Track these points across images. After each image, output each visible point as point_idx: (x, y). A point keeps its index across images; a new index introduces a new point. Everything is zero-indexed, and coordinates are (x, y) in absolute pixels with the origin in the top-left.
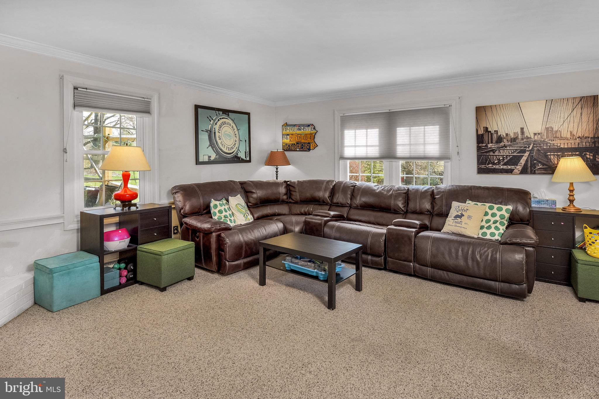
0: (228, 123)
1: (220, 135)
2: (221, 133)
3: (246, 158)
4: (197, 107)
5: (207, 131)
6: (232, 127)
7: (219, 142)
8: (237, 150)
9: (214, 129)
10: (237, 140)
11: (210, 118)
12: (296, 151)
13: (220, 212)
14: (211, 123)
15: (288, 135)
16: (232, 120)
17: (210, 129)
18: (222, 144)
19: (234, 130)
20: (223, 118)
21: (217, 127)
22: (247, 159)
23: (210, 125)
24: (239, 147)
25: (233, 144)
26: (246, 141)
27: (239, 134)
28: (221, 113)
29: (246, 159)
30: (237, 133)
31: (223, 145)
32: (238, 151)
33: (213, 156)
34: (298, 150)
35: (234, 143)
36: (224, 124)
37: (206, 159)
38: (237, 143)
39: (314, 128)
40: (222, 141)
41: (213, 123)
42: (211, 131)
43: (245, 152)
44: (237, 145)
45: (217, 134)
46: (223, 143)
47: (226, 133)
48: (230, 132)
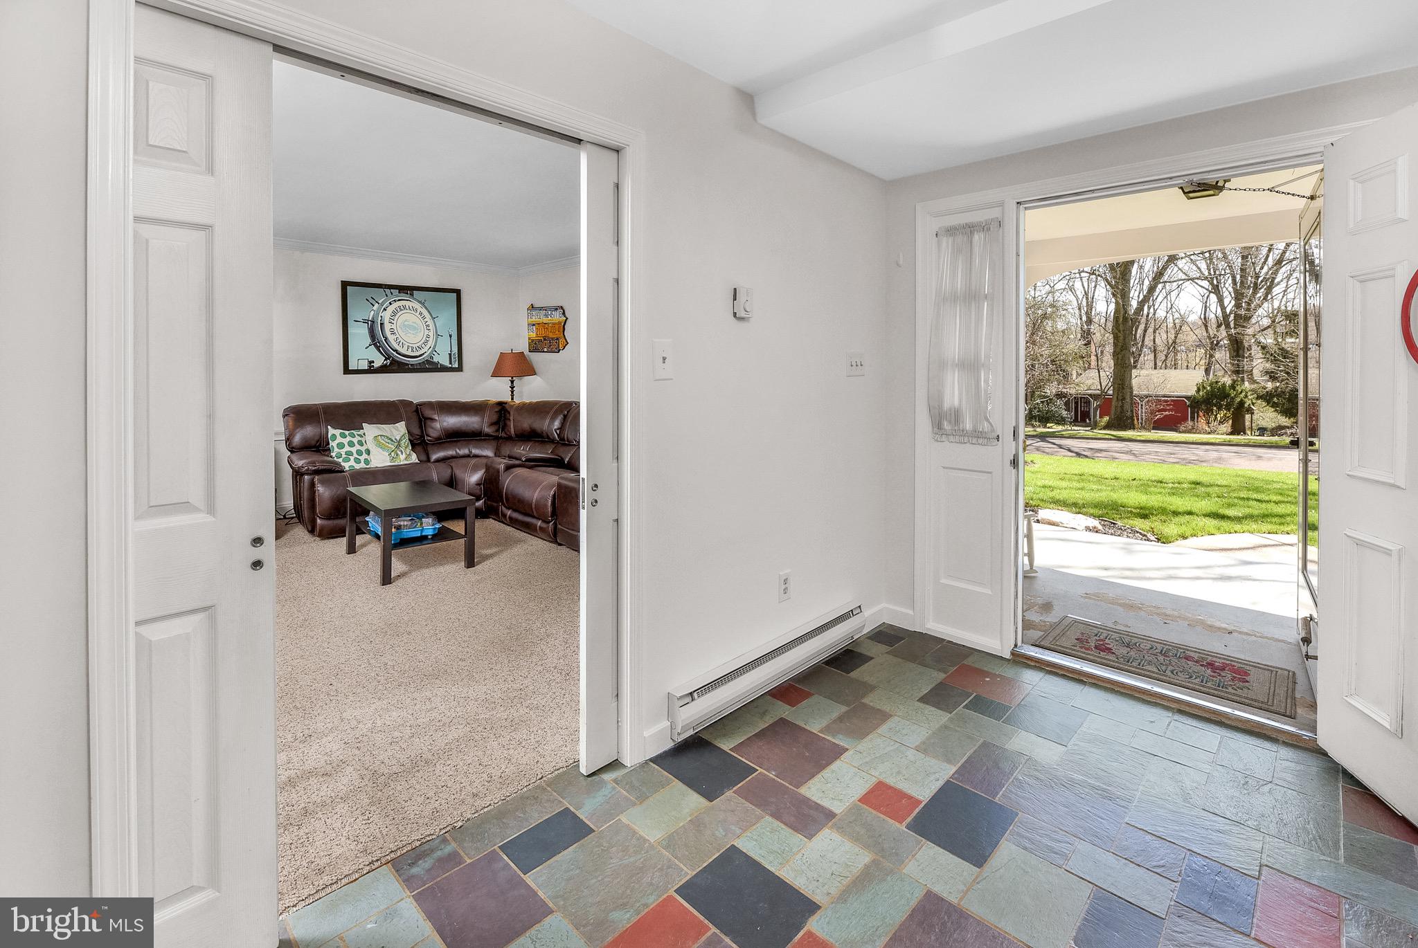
0: (411, 308)
1: (394, 326)
2: (395, 324)
3: (451, 363)
4: (345, 285)
5: (366, 321)
6: (421, 314)
7: (391, 338)
8: (432, 351)
9: (380, 318)
10: (431, 334)
11: (372, 302)
12: (544, 352)
13: (341, 446)
14: (375, 308)
15: (534, 325)
16: (420, 302)
17: (373, 318)
18: (398, 341)
19: (424, 318)
20: (399, 300)
21: (387, 315)
22: (454, 366)
23: (372, 312)
24: (435, 346)
25: (423, 341)
26: (450, 336)
27: (436, 327)
28: (395, 292)
29: (450, 366)
30: (430, 322)
31: (401, 343)
32: (434, 353)
33: (379, 361)
34: (545, 350)
35: (424, 339)
36: (401, 310)
37: (364, 365)
38: (431, 339)
39: (564, 313)
40: (398, 336)
41: (379, 309)
42: (373, 322)
43: (450, 355)
44: (431, 343)
45: (387, 327)
46: (400, 339)
47: (406, 323)
48: (415, 323)
